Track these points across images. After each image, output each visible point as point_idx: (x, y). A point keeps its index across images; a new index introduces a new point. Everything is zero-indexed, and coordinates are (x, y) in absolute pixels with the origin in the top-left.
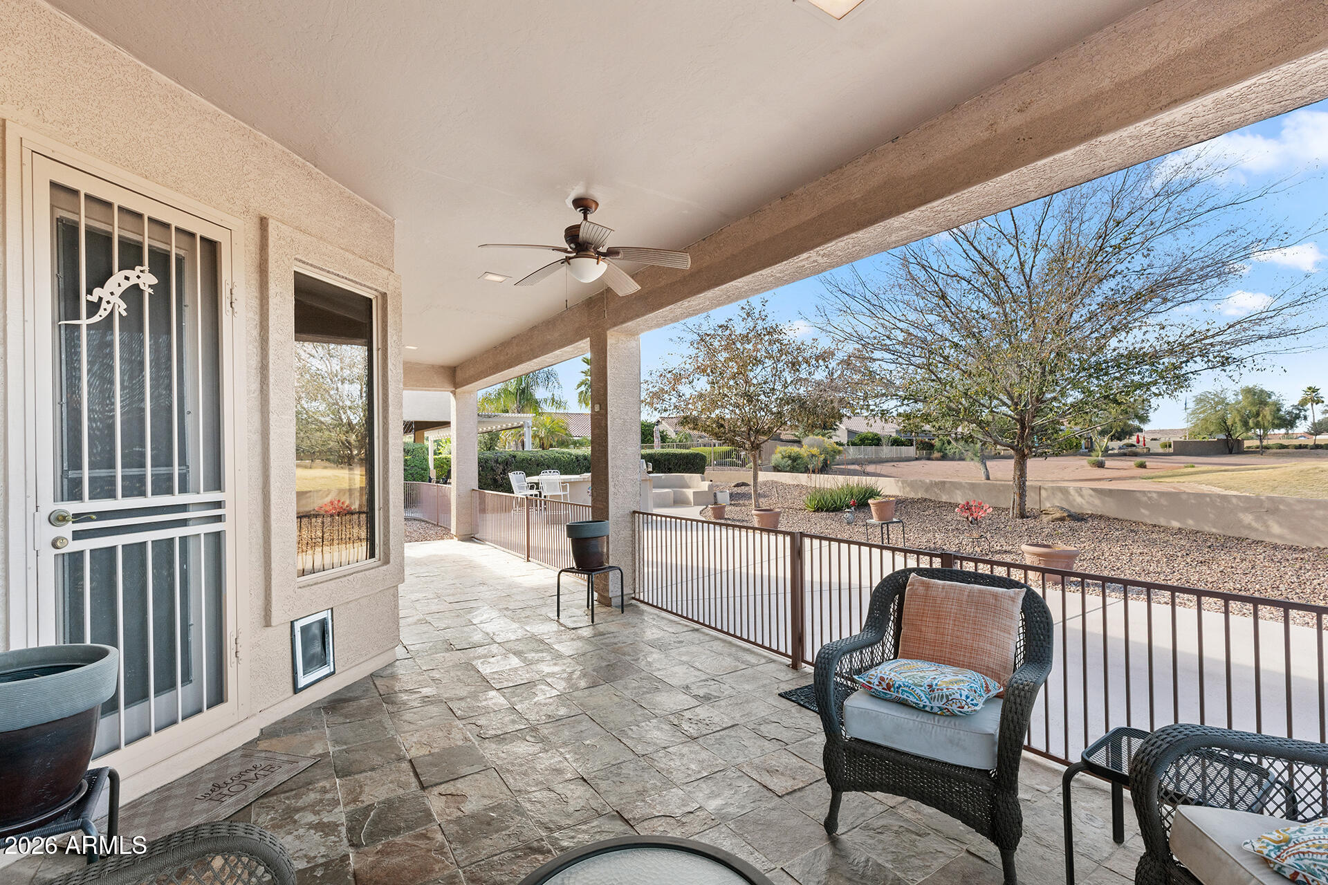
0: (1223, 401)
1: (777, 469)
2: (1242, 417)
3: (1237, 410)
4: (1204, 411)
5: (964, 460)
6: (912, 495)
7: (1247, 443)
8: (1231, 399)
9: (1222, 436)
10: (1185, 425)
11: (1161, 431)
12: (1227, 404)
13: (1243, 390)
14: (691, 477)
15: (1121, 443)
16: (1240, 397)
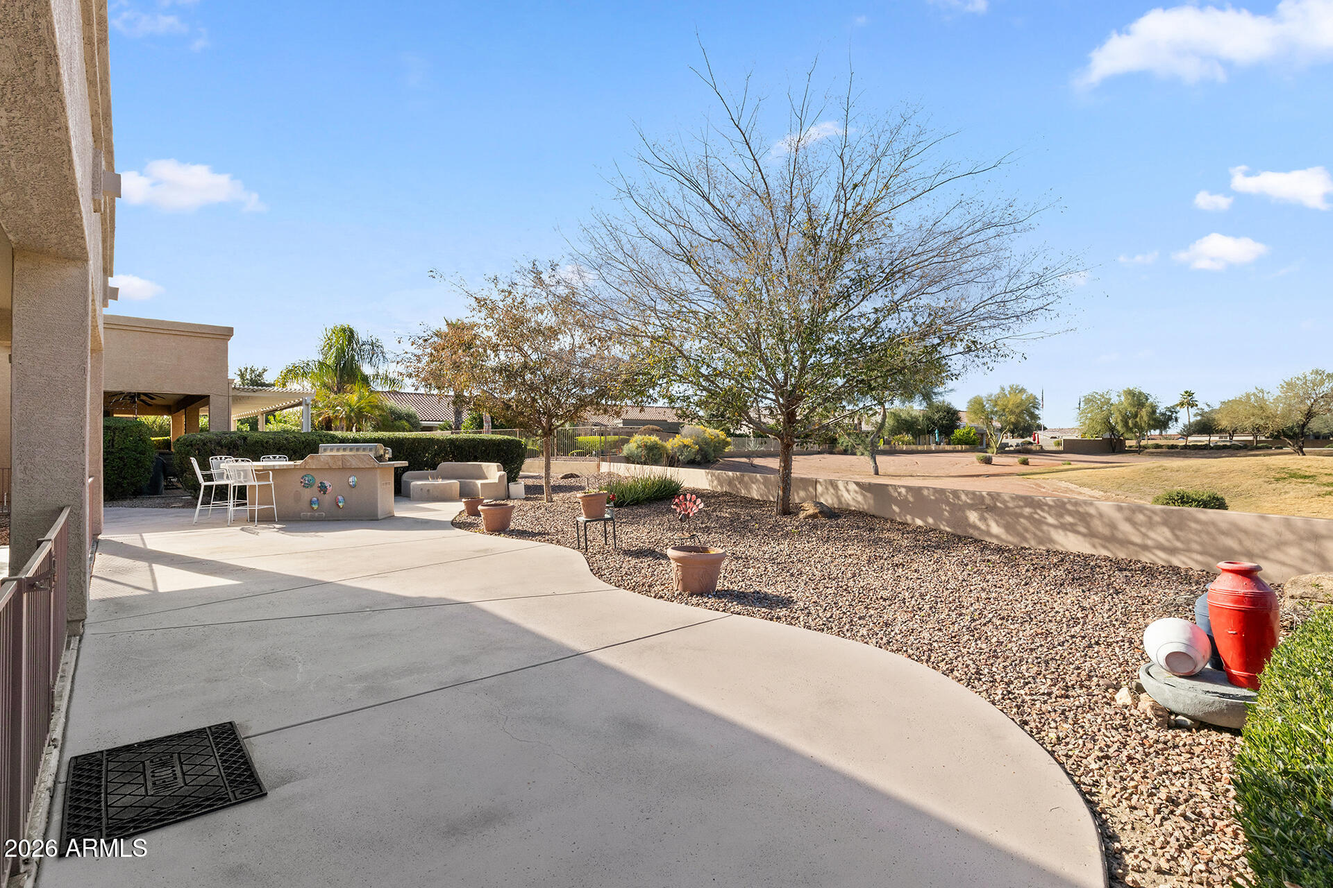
0: (1108, 402)
1: (629, 459)
2: (1123, 417)
3: (1119, 410)
4: (1092, 411)
5: (854, 454)
6: (719, 489)
7: (1128, 443)
8: (1115, 400)
9: (1107, 435)
10: (1076, 424)
11: (1060, 430)
12: (1112, 404)
13: (1125, 392)
14: (488, 466)
15: (1020, 441)
16: (1123, 398)
